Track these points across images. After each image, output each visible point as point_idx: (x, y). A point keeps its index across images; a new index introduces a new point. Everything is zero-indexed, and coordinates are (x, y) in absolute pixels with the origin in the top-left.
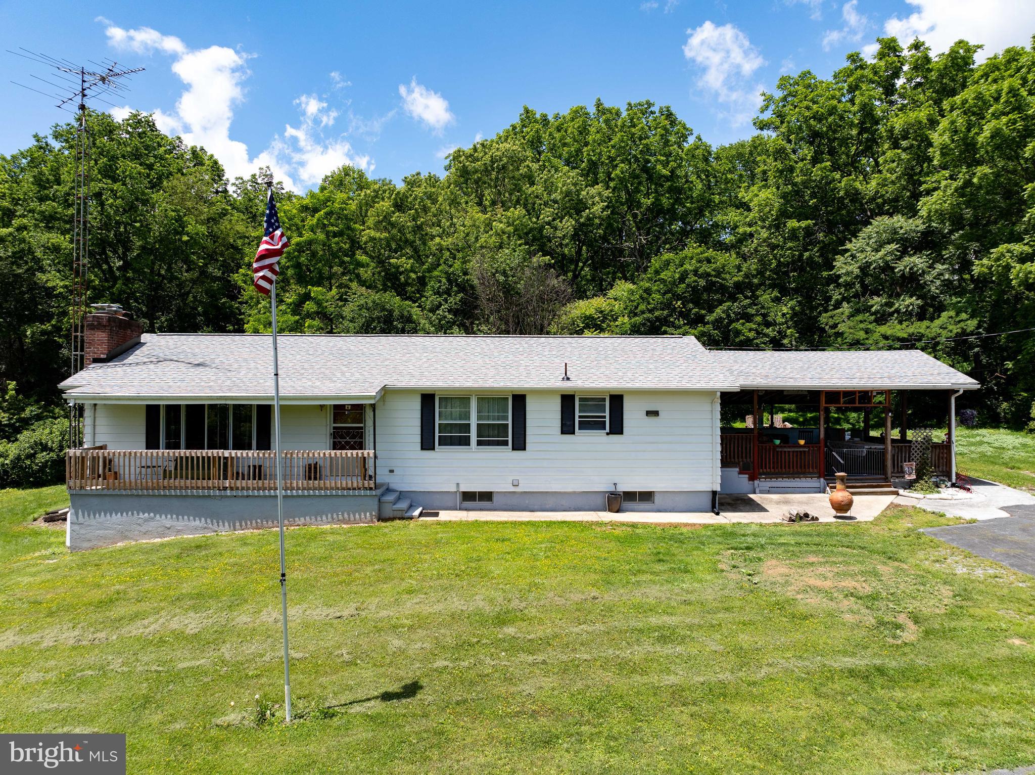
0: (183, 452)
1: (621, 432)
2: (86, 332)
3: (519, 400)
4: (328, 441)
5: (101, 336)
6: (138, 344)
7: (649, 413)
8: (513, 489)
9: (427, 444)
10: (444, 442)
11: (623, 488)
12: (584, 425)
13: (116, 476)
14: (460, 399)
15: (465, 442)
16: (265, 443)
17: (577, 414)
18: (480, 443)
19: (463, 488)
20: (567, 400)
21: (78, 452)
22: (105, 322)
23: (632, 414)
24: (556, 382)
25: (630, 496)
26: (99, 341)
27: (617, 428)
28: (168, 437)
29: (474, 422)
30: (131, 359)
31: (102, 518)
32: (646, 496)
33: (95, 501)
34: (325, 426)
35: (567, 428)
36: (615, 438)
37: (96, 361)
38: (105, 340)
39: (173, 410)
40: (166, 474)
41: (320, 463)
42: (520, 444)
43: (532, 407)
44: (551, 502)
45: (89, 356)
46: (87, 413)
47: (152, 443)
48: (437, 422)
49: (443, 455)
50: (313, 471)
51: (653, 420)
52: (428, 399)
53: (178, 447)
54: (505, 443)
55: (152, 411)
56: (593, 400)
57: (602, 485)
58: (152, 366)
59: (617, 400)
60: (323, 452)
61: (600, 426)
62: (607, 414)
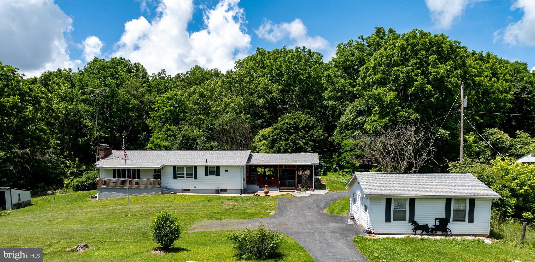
0: (121, 179)
1: (219, 175)
2: (99, 151)
3: (196, 168)
4: (153, 177)
5: (102, 152)
6: (111, 153)
7: (226, 171)
8: (194, 188)
9: (175, 178)
10: (178, 177)
11: (220, 188)
12: (211, 174)
13: (107, 184)
14: (182, 168)
15: (183, 177)
16: (139, 177)
17: (209, 171)
18: (187, 178)
19: (183, 188)
20: (207, 168)
21: (99, 179)
22: (103, 149)
23: (222, 171)
24: (204, 164)
25: (222, 190)
26: (102, 153)
27: (218, 174)
28: (118, 176)
29: (185, 173)
30: (110, 157)
31: (104, 193)
32: (226, 191)
33: (103, 189)
34: (152, 174)
35: (207, 174)
36: (217, 176)
37: (102, 158)
38: (103, 153)
39: (119, 170)
40: (117, 184)
41: (151, 182)
42: (196, 178)
43: (199, 170)
44: (203, 191)
45: (100, 157)
46: (100, 170)
47: (115, 177)
48: (177, 173)
49: (178, 180)
50: (149, 183)
51: (227, 172)
52: (175, 167)
53: (120, 178)
54: (193, 178)
55: (114, 170)
56: (213, 168)
57: (215, 188)
58: (114, 159)
59: (218, 168)
60: (152, 179)
61: (214, 174)
62: (216, 171)
